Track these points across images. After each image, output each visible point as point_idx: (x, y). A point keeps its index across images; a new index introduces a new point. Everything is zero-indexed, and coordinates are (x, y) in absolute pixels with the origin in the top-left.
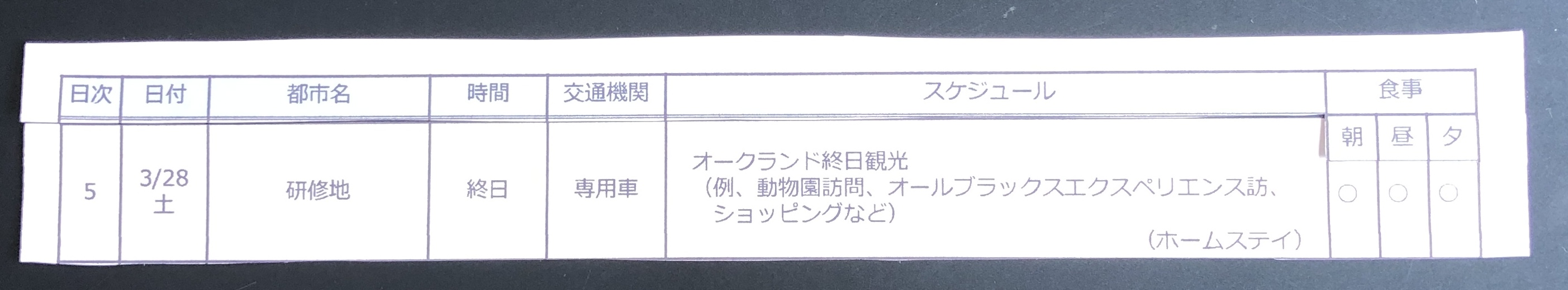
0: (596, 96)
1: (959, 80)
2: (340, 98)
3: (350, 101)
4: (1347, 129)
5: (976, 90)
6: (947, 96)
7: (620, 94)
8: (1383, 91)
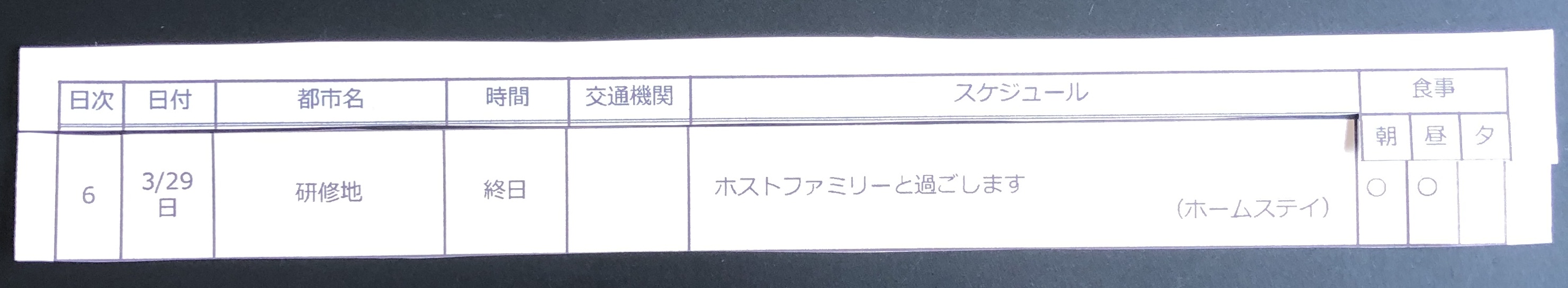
0: (619, 100)
1: (990, 81)
2: (353, 103)
3: (363, 106)
4: (1381, 128)
5: (1007, 92)
6: (978, 98)
7: (644, 97)
8: (1416, 90)
